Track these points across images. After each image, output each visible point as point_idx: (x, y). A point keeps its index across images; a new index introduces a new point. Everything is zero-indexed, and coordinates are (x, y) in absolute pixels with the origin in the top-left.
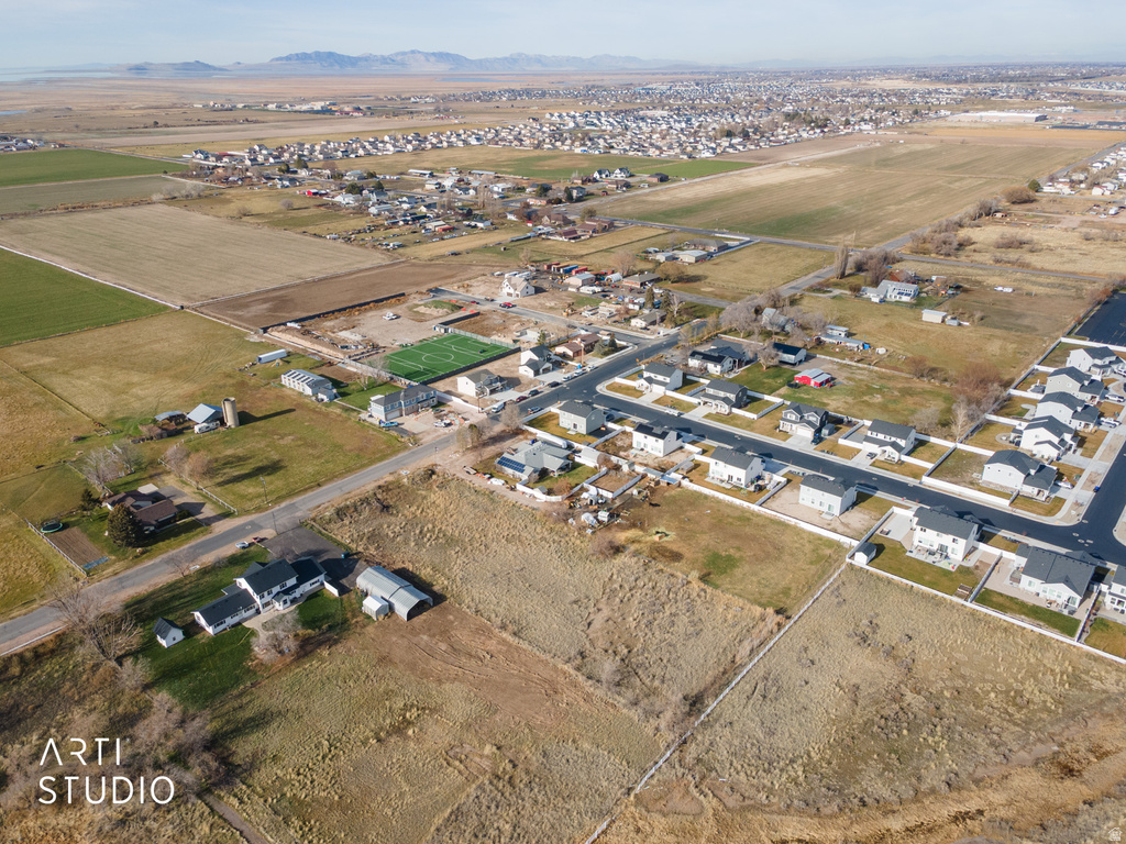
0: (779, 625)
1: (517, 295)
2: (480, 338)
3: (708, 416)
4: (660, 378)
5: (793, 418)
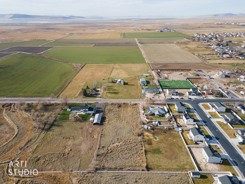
0: (143, 170)
1: (218, 77)
2: (191, 83)
4: (216, 107)
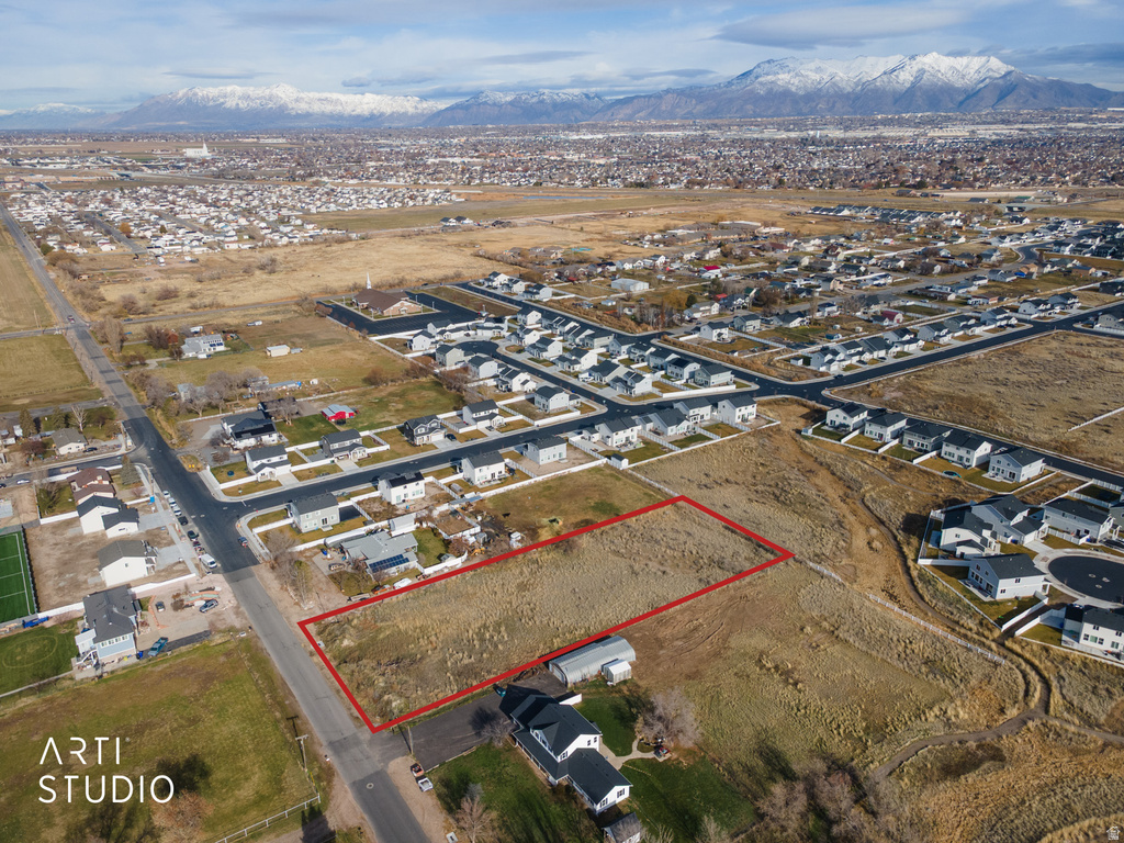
4: (275, 459)
5: (423, 431)
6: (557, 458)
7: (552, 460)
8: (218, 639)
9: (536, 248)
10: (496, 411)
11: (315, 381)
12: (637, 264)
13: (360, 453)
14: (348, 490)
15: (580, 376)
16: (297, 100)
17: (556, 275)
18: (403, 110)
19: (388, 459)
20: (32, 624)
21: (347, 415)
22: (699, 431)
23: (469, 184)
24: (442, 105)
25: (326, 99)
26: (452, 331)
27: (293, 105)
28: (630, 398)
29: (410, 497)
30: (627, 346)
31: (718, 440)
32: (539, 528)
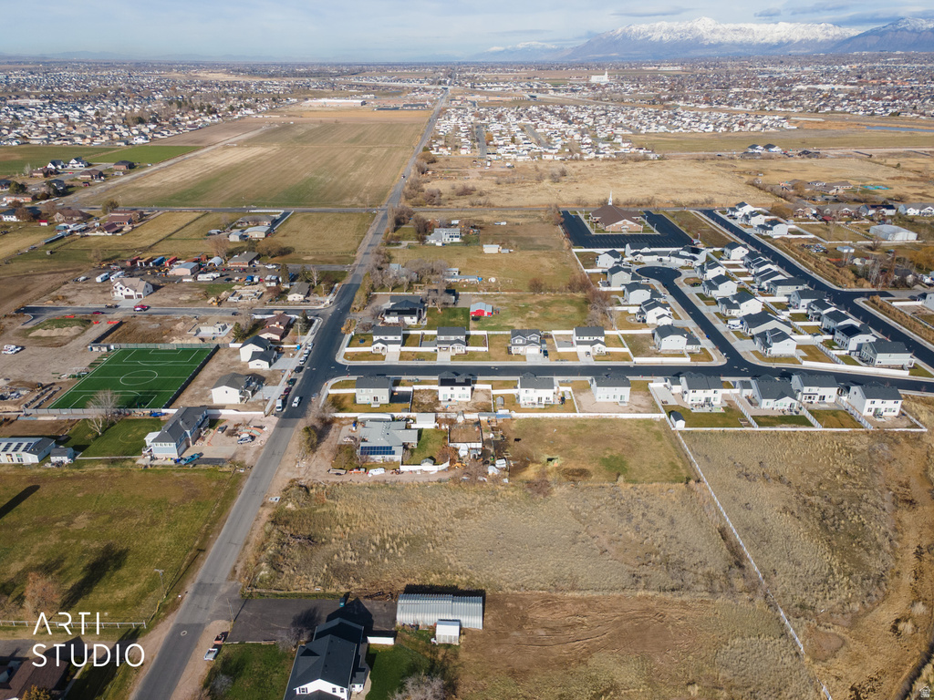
1: (139, 296)
2: (160, 346)
3: (453, 358)
4: (391, 338)
5: (521, 342)
6: (618, 400)
7: (611, 400)
8: (227, 468)
9: (817, 182)
10: (602, 339)
11: (493, 280)
12: (926, 210)
13: (461, 349)
14: (421, 378)
15: (730, 322)
16: (713, 32)
17: (815, 212)
18: (812, 37)
19: (479, 360)
20: (156, 415)
21: (486, 314)
22: (804, 412)
23: (817, 111)
24: (854, 31)
25: (740, 30)
26: (645, 254)
27: (709, 36)
28: (762, 357)
29: (456, 398)
30: (809, 301)
31: (818, 428)
32: (533, 462)
